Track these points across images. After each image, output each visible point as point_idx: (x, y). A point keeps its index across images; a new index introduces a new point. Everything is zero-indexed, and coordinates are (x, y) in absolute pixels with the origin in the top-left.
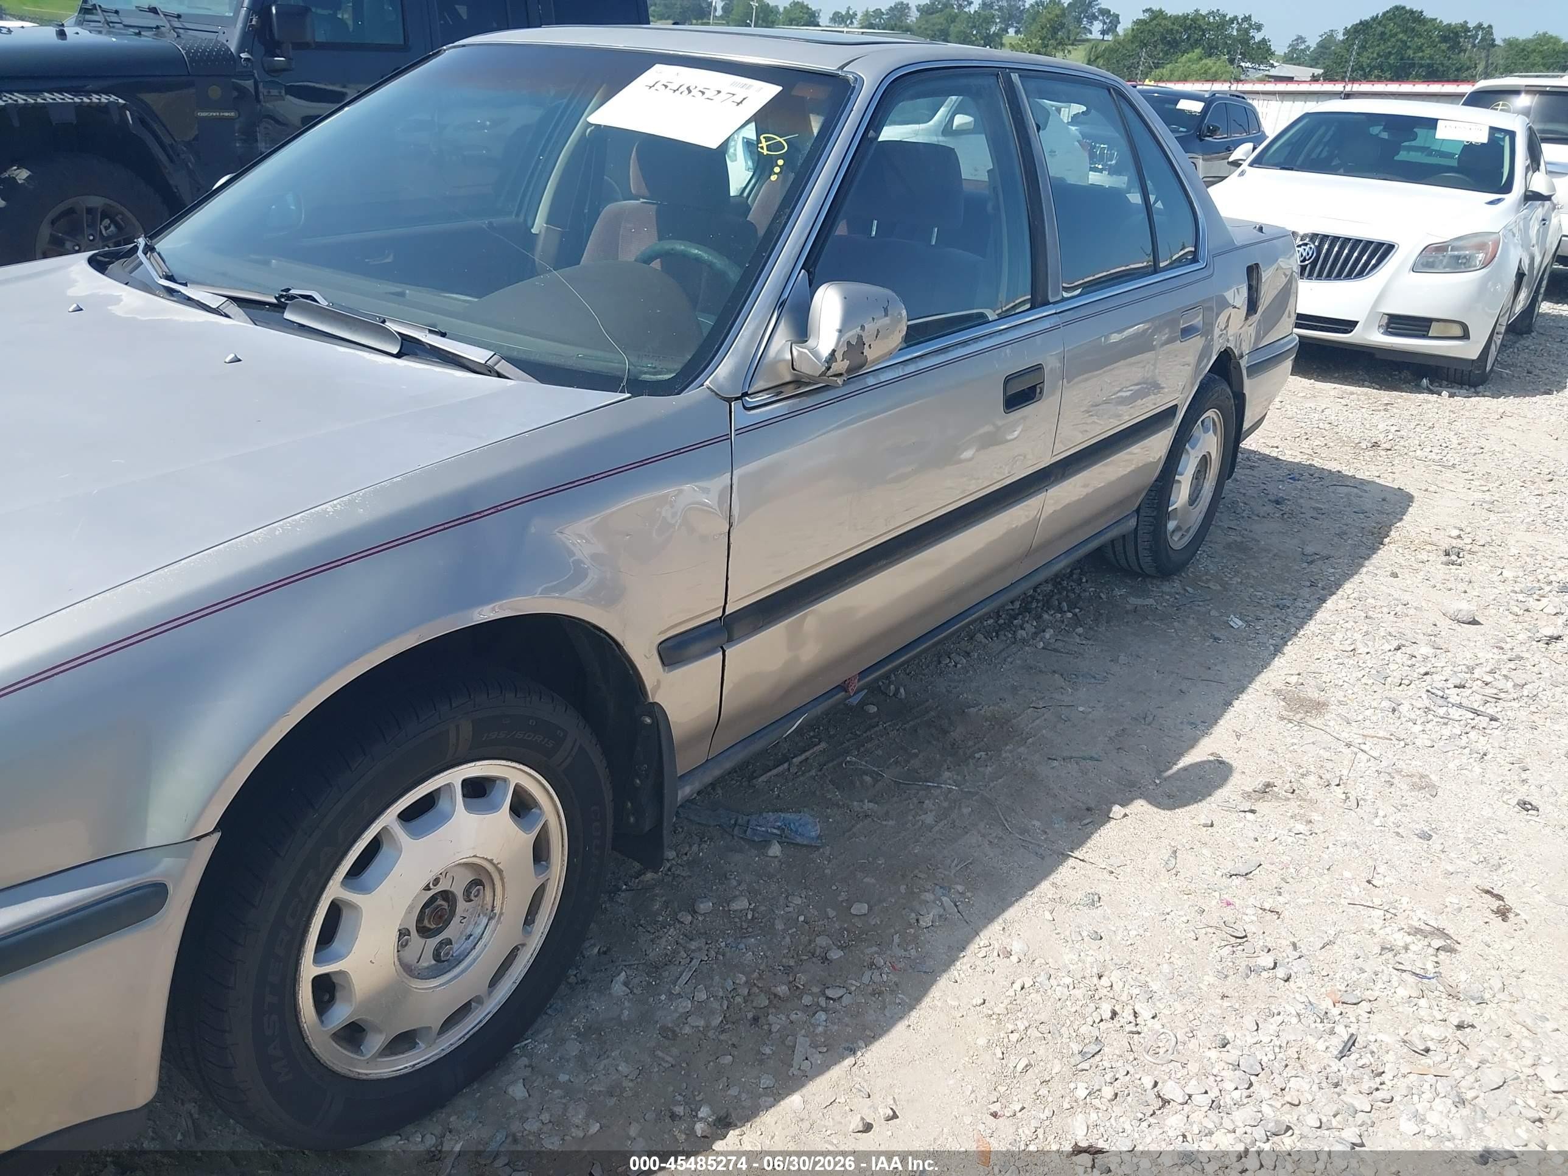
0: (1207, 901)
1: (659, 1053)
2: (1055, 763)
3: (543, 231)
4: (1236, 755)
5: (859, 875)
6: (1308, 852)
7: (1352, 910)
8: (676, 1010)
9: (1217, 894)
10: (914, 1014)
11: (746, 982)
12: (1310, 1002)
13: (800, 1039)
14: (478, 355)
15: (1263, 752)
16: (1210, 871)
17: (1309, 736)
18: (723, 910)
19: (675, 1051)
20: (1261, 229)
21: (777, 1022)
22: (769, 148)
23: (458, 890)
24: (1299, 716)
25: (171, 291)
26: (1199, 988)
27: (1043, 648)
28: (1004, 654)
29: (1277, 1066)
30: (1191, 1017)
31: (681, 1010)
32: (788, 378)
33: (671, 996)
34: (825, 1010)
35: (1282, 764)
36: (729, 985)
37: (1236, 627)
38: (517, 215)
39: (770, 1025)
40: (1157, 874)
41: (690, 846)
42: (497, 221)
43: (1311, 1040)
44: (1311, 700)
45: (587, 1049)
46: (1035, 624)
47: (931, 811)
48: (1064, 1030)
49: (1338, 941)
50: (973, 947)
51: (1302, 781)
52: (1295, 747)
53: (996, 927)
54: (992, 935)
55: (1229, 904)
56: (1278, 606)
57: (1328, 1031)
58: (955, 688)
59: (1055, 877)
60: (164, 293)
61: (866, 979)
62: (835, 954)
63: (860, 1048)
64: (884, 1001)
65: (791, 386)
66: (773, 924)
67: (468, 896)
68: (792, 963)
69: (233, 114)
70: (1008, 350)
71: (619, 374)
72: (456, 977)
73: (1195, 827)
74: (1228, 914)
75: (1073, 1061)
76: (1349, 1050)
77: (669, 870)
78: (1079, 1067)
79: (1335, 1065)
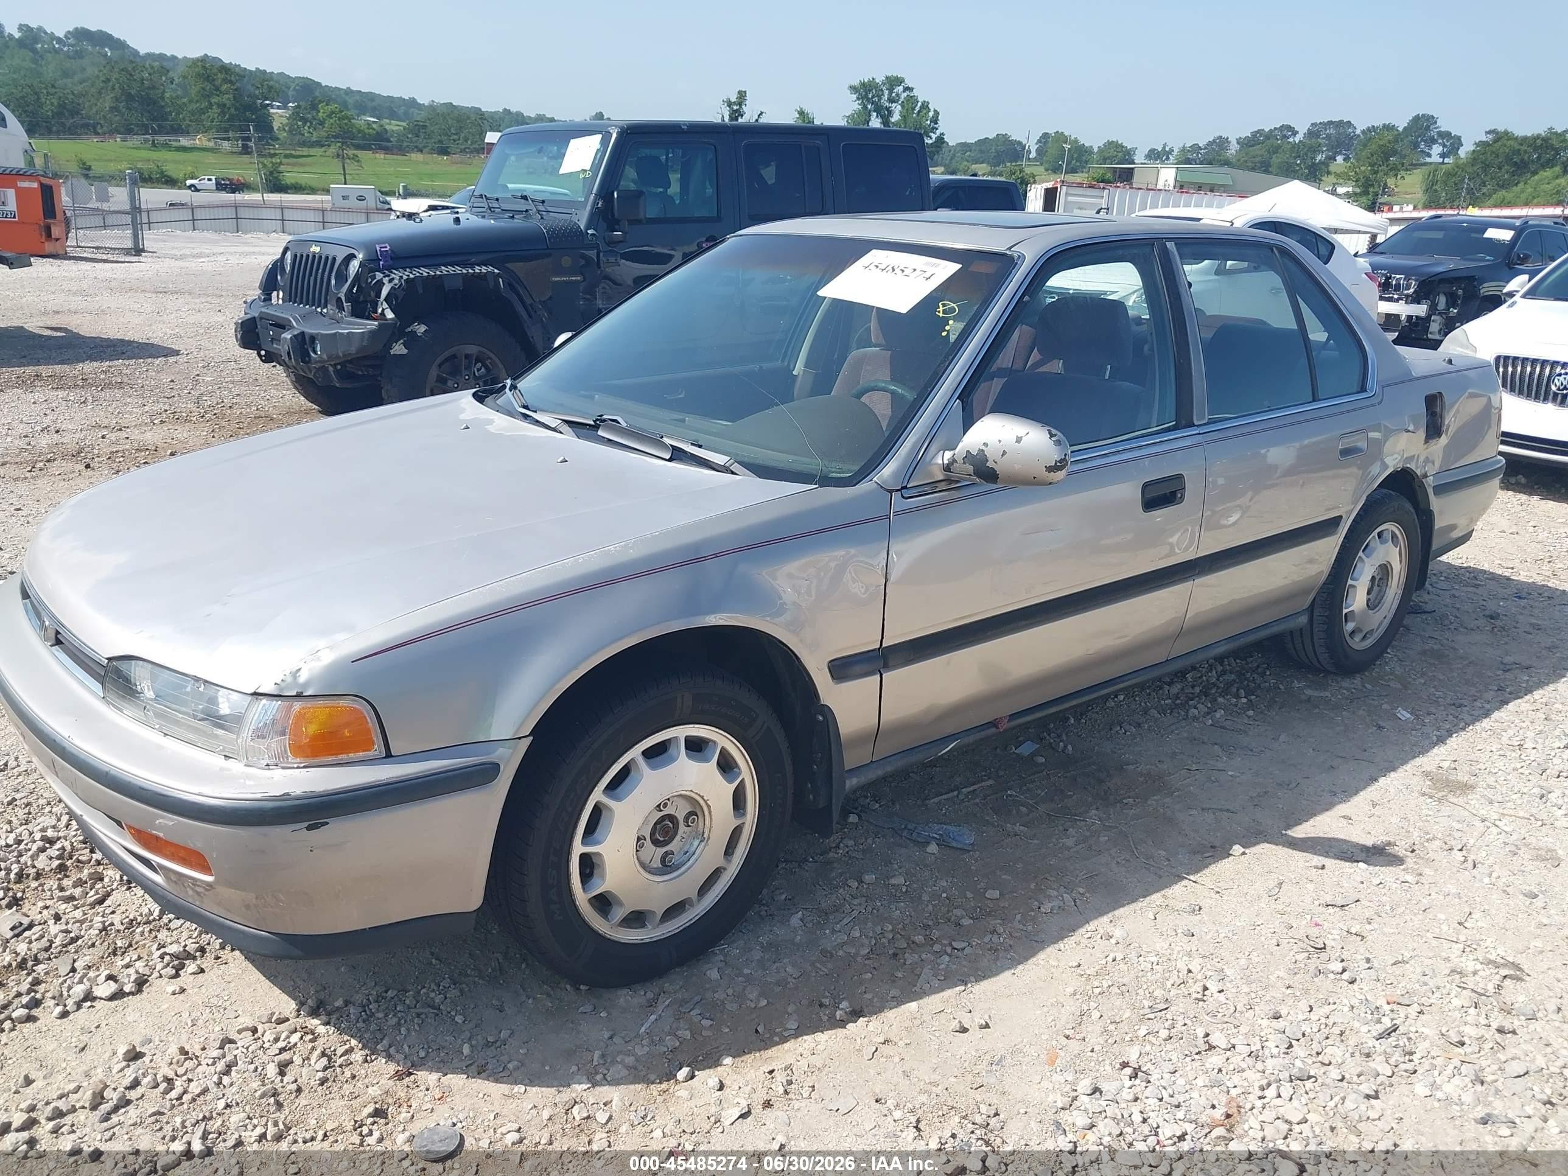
0: (1298, 920)
1: (818, 965)
2: (1194, 812)
3: (801, 373)
4: (1367, 819)
5: (998, 873)
6: (1409, 896)
7: (1435, 943)
8: (835, 941)
9: (1308, 917)
10: (1020, 967)
11: (892, 930)
12: (1367, 1000)
13: (926, 970)
14: (720, 459)
15: (1395, 820)
16: (1308, 900)
17: (1446, 810)
18: (884, 884)
19: (830, 966)
20: (1450, 362)
21: (911, 958)
22: (944, 312)
23: (681, 816)
24: (1441, 794)
25: (526, 416)
26: (1268, 978)
27: (1212, 725)
28: (1173, 727)
29: (1319, 1036)
30: (1253, 995)
31: (839, 941)
32: (941, 477)
33: (833, 931)
34: (950, 956)
35: (1411, 830)
36: (879, 930)
37: (1404, 719)
38: (783, 361)
39: (905, 960)
40: (1259, 897)
41: (866, 839)
42: (766, 365)
43: (1356, 1024)
44: (1458, 782)
45: (767, 957)
46: (1209, 705)
47: (1073, 837)
48: (1141, 992)
49: (1412, 962)
50: (1082, 931)
51: (1426, 844)
52: (1429, 818)
53: (1105, 919)
54: (1102, 923)
55: (1317, 925)
56: (1454, 704)
57: (1375, 1020)
58: (1120, 749)
59: (1168, 892)
60: (521, 417)
61: (987, 940)
62: (966, 922)
63: (971, 982)
64: (998, 955)
65: (943, 483)
66: (921, 896)
67: (687, 822)
68: (930, 923)
69: (579, 278)
70: (1147, 462)
71: (814, 472)
72: (675, 878)
73: (1307, 868)
74: (1314, 932)
75: (1142, 1012)
76: (1389, 1034)
77: (847, 853)
78: (1146, 1017)
79: (1371, 1042)
